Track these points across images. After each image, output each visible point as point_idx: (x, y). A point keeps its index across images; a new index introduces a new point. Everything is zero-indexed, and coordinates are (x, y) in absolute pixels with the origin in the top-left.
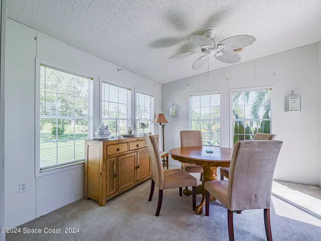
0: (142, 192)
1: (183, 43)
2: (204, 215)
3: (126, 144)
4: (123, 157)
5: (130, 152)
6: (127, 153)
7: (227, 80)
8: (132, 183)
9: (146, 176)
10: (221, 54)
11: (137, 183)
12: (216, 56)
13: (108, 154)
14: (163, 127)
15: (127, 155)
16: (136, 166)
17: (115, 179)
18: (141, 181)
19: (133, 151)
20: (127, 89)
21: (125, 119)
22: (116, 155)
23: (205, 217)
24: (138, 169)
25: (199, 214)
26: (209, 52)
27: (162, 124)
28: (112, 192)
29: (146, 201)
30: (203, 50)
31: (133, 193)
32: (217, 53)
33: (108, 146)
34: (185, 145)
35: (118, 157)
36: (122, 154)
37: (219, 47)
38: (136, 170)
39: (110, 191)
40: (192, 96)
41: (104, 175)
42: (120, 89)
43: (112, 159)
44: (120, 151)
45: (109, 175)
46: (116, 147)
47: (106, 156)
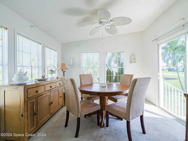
0: (57, 121)
1: (86, 16)
2: (105, 127)
3: (43, 86)
4: (41, 97)
5: (46, 92)
6: (43, 93)
7: (103, 45)
8: (48, 116)
9: (56, 108)
10: (109, 27)
11: (51, 115)
12: (106, 28)
13: (29, 97)
14: (64, 72)
15: (44, 95)
16: (50, 102)
17: (35, 117)
18: (54, 113)
19: (48, 92)
20: (38, 43)
21: (36, 67)
22: (35, 97)
23: (107, 128)
24: (52, 105)
25: (103, 127)
26: (104, 25)
27: (63, 70)
28: (33, 129)
29: (64, 128)
30: (100, 23)
31: (49, 124)
32: (108, 26)
33: (29, 90)
34: (83, 84)
35: (37, 98)
36: (40, 95)
37: (111, 22)
38: (50, 106)
39: (31, 128)
40: (83, 53)
41: (26, 116)
42: (32, 42)
43: (32, 101)
44: (39, 93)
45: (30, 114)
46: (36, 89)
47: (27, 99)
